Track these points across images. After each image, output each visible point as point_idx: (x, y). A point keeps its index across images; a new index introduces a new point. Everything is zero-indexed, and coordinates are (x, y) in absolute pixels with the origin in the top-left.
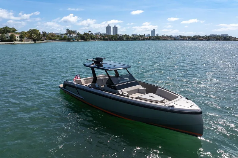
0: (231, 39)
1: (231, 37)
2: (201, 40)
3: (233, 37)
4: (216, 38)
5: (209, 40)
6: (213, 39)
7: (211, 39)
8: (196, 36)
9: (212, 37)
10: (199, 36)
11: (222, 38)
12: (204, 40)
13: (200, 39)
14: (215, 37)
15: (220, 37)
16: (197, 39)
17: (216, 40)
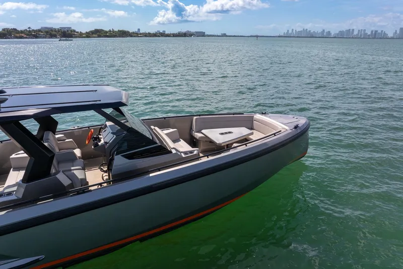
0: (74, 34)
1: (74, 31)
2: (21, 37)
3: (77, 32)
4: (50, 33)
5: (36, 37)
6: (44, 35)
7: (39, 35)
8: (7, 29)
9: (42, 32)
10: (15, 30)
11: (60, 33)
12: (26, 38)
13: (18, 35)
14: (47, 32)
15: (55, 31)
16: (11, 35)
17: (49, 38)
